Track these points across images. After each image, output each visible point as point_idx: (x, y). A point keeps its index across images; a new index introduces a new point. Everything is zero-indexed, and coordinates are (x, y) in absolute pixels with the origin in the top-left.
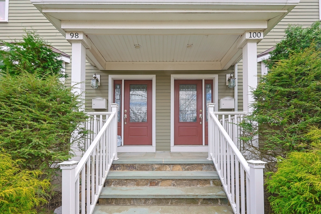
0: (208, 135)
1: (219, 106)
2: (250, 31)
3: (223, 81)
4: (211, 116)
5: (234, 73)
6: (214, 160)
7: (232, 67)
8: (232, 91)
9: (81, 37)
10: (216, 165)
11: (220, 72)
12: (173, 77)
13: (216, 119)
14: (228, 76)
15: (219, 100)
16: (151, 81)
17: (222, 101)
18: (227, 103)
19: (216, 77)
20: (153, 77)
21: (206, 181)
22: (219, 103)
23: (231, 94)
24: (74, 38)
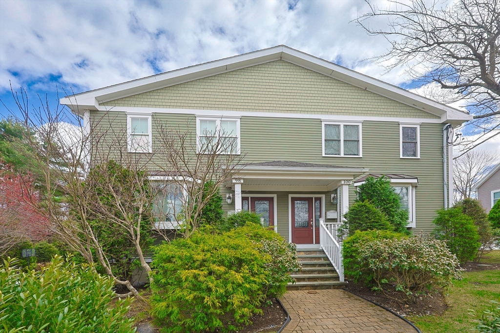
0: (319, 237)
1: (326, 217)
2: (344, 180)
3: (329, 199)
4: (322, 225)
5: (337, 193)
6: (324, 248)
7: (336, 190)
8: (335, 206)
9: (242, 181)
10: (325, 251)
11: (327, 193)
12: (290, 196)
13: (325, 227)
14: (332, 196)
15: (326, 213)
16: (273, 198)
17: (328, 213)
18: (332, 215)
19: (323, 197)
20: (275, 196)
21: (320, 258)
22: (326, 214)
23: (335, 208)
24: (238, 182)
